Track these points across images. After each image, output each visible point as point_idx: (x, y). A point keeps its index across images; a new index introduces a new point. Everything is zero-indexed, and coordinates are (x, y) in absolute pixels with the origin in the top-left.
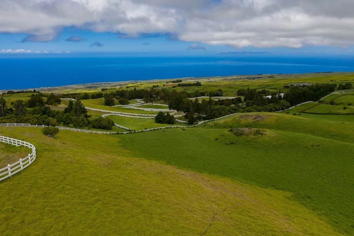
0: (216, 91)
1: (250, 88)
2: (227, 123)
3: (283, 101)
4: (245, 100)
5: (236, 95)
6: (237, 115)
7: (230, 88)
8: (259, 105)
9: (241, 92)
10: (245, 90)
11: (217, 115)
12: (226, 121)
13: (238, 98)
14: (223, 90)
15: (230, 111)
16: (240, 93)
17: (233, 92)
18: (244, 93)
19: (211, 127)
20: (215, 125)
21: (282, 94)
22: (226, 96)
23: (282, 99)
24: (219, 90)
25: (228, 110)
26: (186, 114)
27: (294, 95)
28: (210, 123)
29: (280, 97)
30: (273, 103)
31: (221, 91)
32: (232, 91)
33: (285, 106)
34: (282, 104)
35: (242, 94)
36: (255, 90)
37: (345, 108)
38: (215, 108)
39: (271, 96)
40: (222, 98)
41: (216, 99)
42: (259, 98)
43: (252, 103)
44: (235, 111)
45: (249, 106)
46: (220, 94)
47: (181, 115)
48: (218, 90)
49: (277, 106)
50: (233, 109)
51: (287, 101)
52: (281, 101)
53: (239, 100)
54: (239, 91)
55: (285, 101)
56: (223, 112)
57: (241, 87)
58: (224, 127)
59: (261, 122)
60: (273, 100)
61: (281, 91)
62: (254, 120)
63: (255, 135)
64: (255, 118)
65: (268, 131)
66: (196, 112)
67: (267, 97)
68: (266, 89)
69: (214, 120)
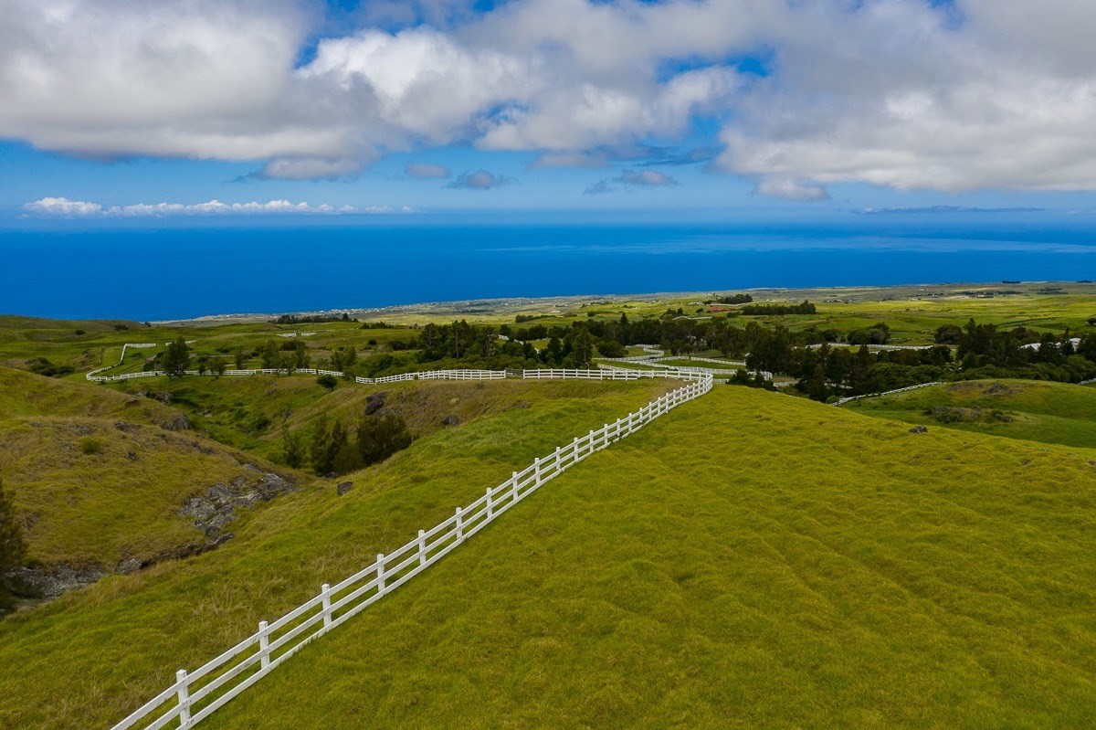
0: (870, 328)
1: (977, 323)
2: (914, 399)
3: (1077, 359)
4: (961, 354)
5: (930, 340)
6: (940, 385)
7: (912, 321)
8: (1002, 366)
9: (949, 333)
10: (959, 329)
11: (884, 385)
12: (913, 396)
13: (940, 348)
14: (891, 327)
15: (918, 378)
16: (943, 335)
17: (920, 332)
18: (956, 336)
19: (875, 408)
20: (885, 404)
21: (1075, 341)
22: (900, 343)
23: (1073, 353)
24: (878, 326)
25: (913, 376)
26: (800, 381)
28: (870, 400)
29: (1068, 349)
30: (1046, 361)
31: (885, 328)
32: (917, 332)
33: (1080, 371)
34: (1073, 366)
35: (951, 338)
36: (991, 327)
38: (878, 369)
39: (1039, 344)
40: (889, 348)
41: (874, 349)
42: (1003, 347)
43: (982, 359)
44: (934, 376)
45: (974, 366)
46: (882, 338)
47: (786, 384)
48: (875, 327)
49: (1057, 372)
50: (927, 374)
51: (1088, 358)
52: (1071, 357)
53: (939, 356)
54: (941, 330)
55: (1082, 358)
56: (901, 379)
57: (947, 322)
58: (908, 409)
59: (1006, 400)
60: (1046, 355)
61: (1071, 333)
62: (987, 396)
63: (989, 421)
64: (991, 391)
65: (1023, 414)
66: (827, 375)
67: (1026, 346)
68: (1027, 328)
69: (880, 395)
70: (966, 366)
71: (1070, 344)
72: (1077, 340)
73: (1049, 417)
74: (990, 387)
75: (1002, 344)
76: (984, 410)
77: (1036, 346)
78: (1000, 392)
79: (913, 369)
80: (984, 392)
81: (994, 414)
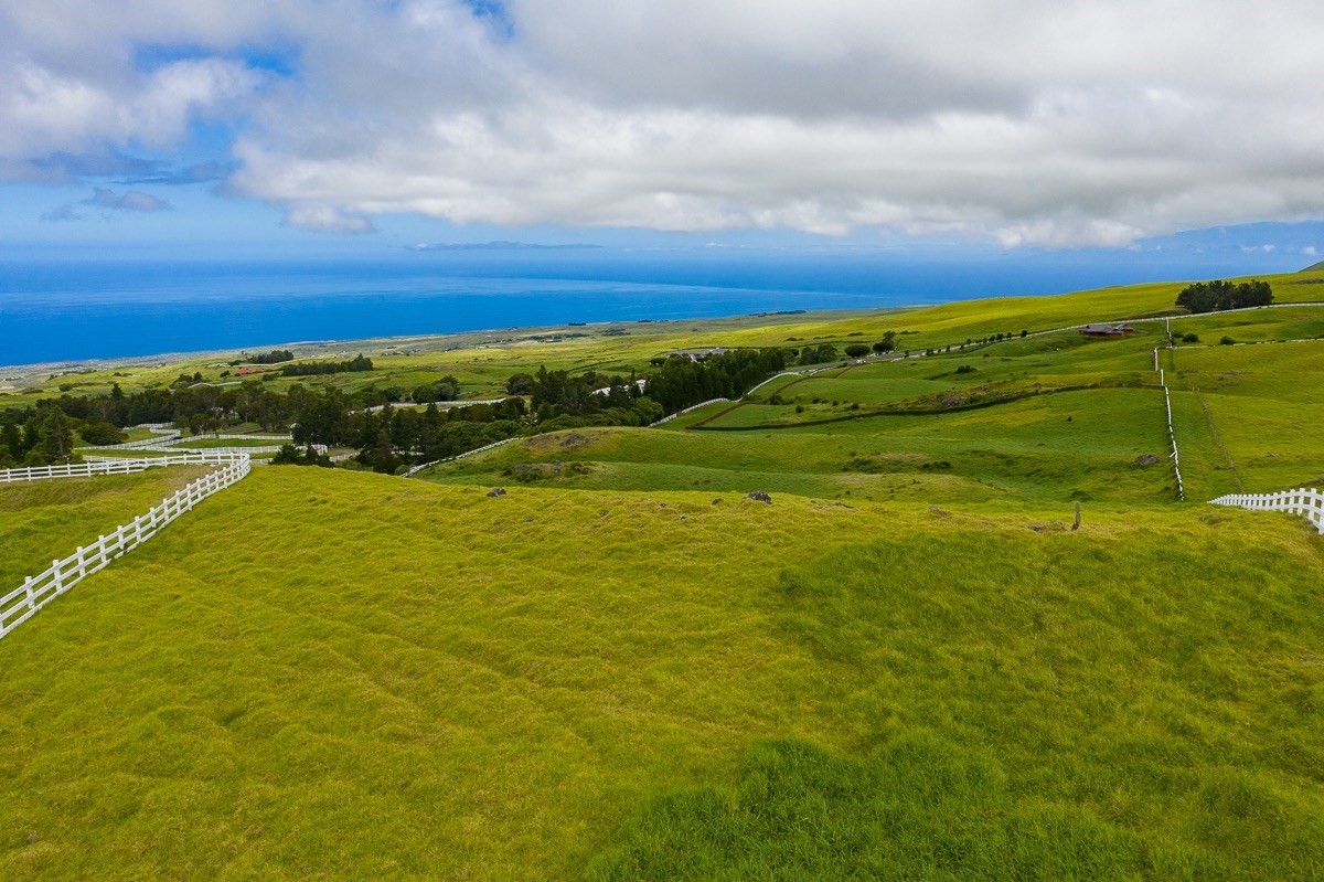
0: (437, 382)
1: (548, 370)
2: (493, 459)
3: (644, 401)
4: (535, 404)
5: (503, 393)
6: (516, 442)
7: (482, 372)
8: (576, 414)
9: (521, 383)
10: (530, 377)
11: (458, 447)
12: (491, 456)
13: (513, 400)
14: (460, 380)
15: (493, 436)
16: (515, 386)
17: (491, 385)
18: (529, 385)
19: (451, 474)
20: (461, 468)
21: (641, 383)
22: (471, 397)
23: (640, 396)
24: (446, 380)
25: (488, 434)
26: (362, 453)
27: (672, 381)
28: (444, 466)
29: (635, 391)
30: (617, 405)
31: (454, 382)
32: (488, 383)
33: (648, 413)
34: (642, 410)
35: (524, 388)
36: (562, 374)
37: (799, 410)
38: (450, 429)
39: (609, 389)
40: (460, 404)
41: (444, 407)
42: (576, 395)
43: (556, 408)
44: (510, 432)
45: (549, 417)
46: (451, 393)
47: (345, 457)
48: (442, 381)
49: (628, 416)
50: (502, 430)
51: (654, 400)
52: (639, 400)
53: (514, 409)
54: (513, 380)
55: (649, 400)
56: (477, 438)
57: (518, 370)
58: (486, 471)
59: (584, 451)
60: (615, 400)
61: (636, 375)
62: (565, 448)
63: (568, 475)
64: (568, 442)
65: (600, 463)
66: (393, 442)
67: (598, 391)
68: (597, 372)
69: (454, 459)
70: (542, 418)
71: (637, 386)
72: (643, 381)
73: (625, 464)
74: (566, 438)
75: (575, 391)
76: (562, 464)
77: (606, 391)
78: (578, 442)
79: (488, 426)
80: (562, 445)
81: (573, 467)
